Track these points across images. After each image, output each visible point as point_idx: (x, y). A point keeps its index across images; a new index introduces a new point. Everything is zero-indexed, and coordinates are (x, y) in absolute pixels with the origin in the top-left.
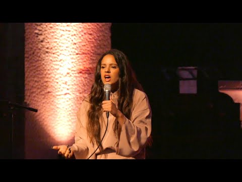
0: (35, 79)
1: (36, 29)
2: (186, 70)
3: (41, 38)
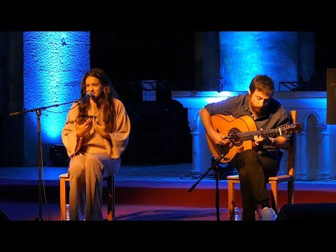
0: (32, 90)
1: (32, 52)
2: (148, 83)
3: (36, 58)
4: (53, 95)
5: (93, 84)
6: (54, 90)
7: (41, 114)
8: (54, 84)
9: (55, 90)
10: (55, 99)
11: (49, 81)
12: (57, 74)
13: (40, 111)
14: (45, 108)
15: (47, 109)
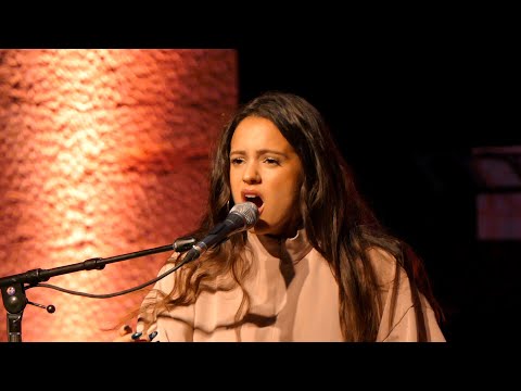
4: (71, 215)
5: (261, 153)
6: (72, 192)
7: (24, 302)
8: (72, 164)
9: (80, 193)
10: (78, 235)
11: (50, 151)
12: (89, 118)
13: (21, 292)
14: (39, 278)
15: (52, 281)
